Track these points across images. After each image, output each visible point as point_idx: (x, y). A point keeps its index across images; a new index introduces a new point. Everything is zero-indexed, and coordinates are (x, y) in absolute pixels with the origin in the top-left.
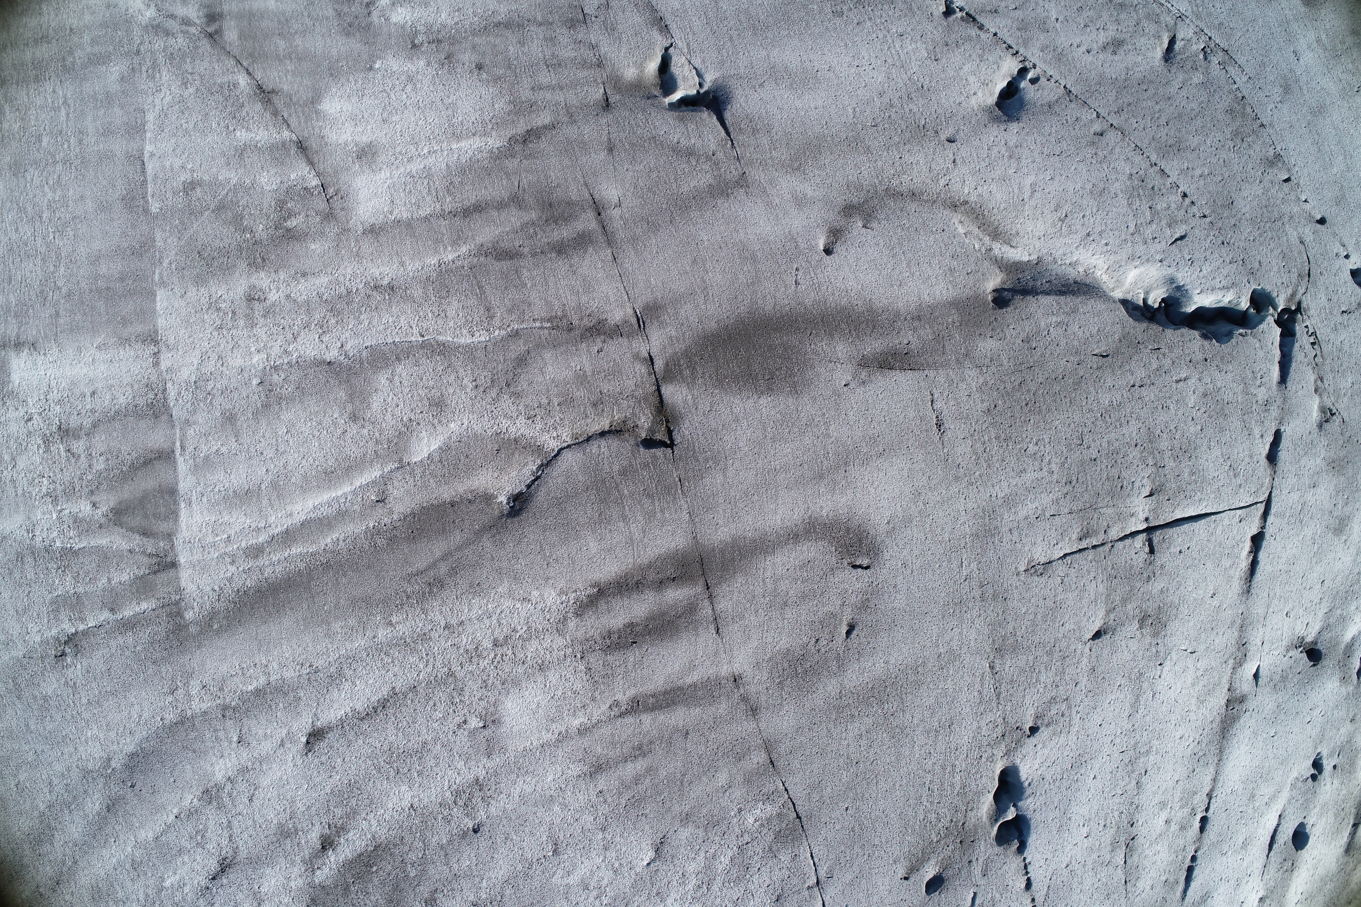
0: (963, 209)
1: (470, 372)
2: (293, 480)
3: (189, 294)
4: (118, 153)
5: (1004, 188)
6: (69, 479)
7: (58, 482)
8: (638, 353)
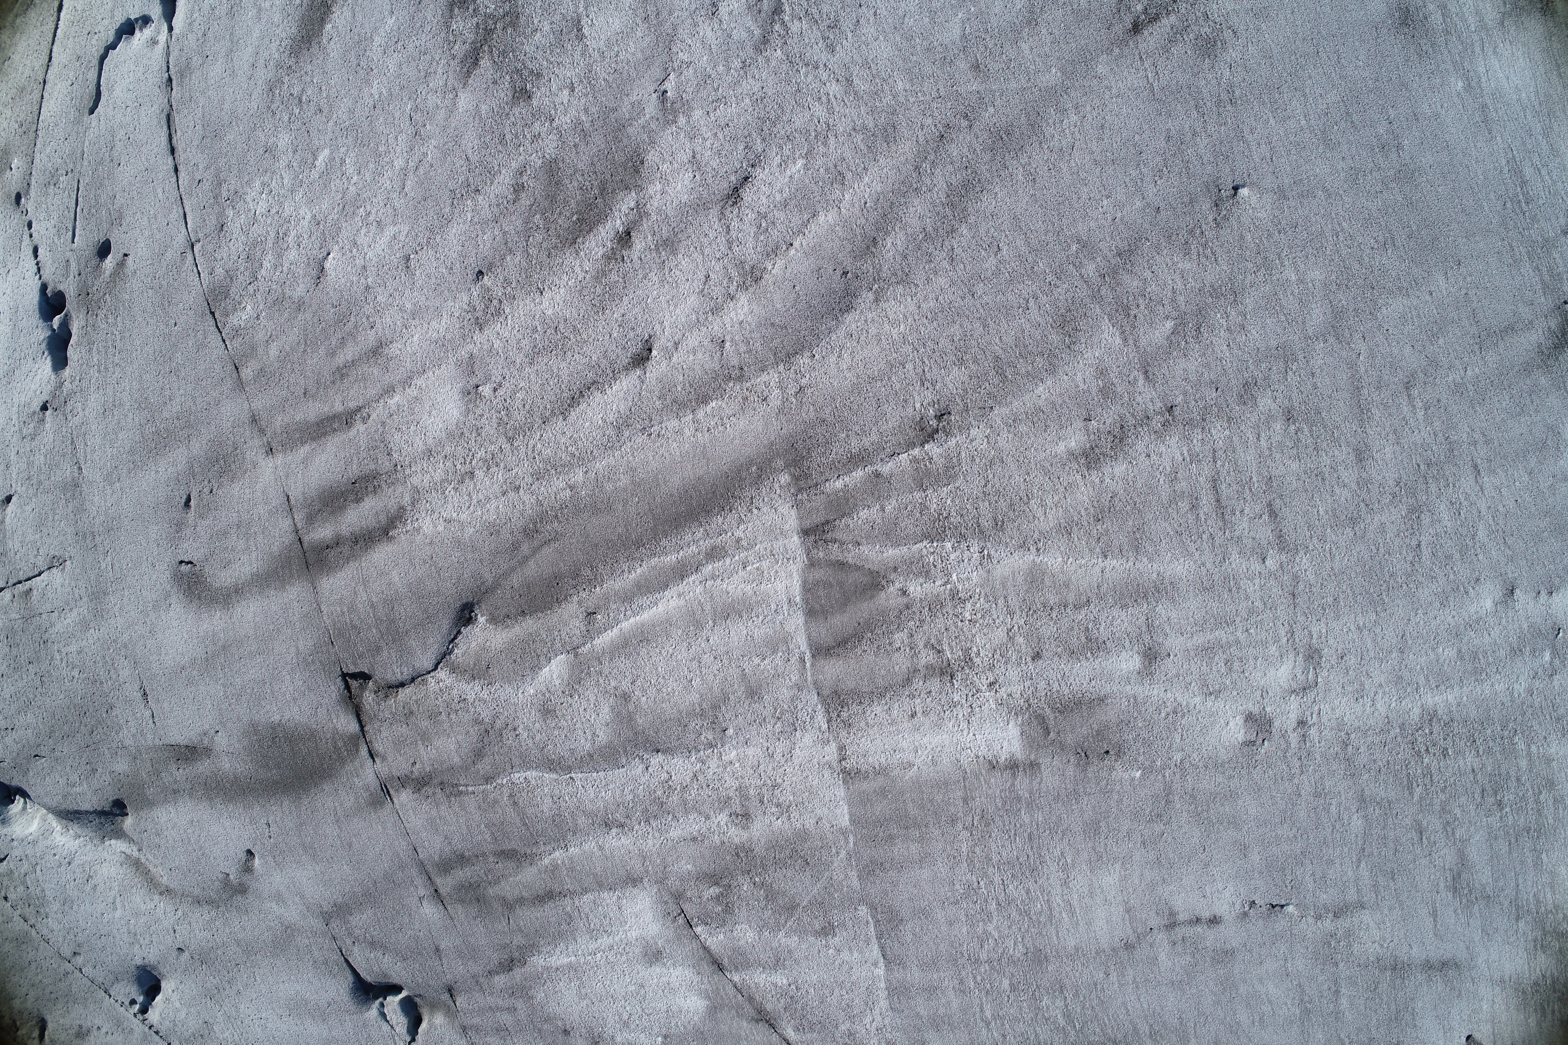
1: (523, 744)
2: (680, 632)
3: (813, 821)
4: (915, 968)
5: (136, 907)
6: (937, 620)
7: (951, 616)
8: (383, 763)
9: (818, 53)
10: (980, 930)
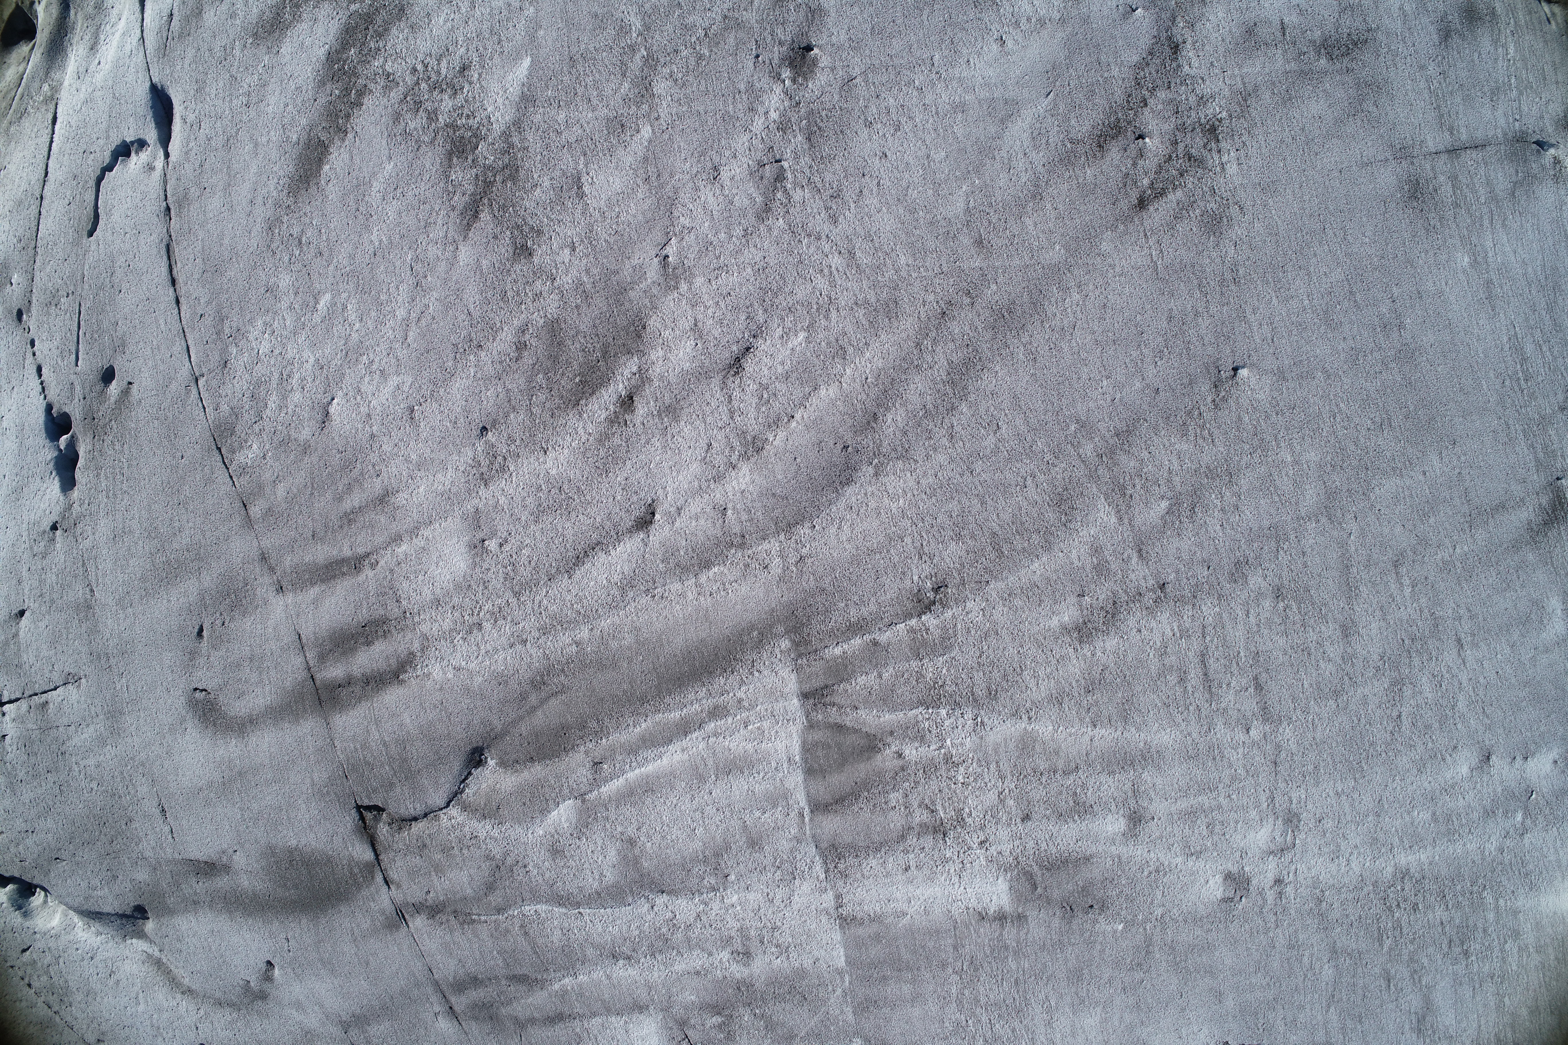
0: (184, 989)
1: (533, 880)
2: (683, 784)
5: (158, 1004)
6: (931, 783)
8: (398, 890)
9: (821, 223)
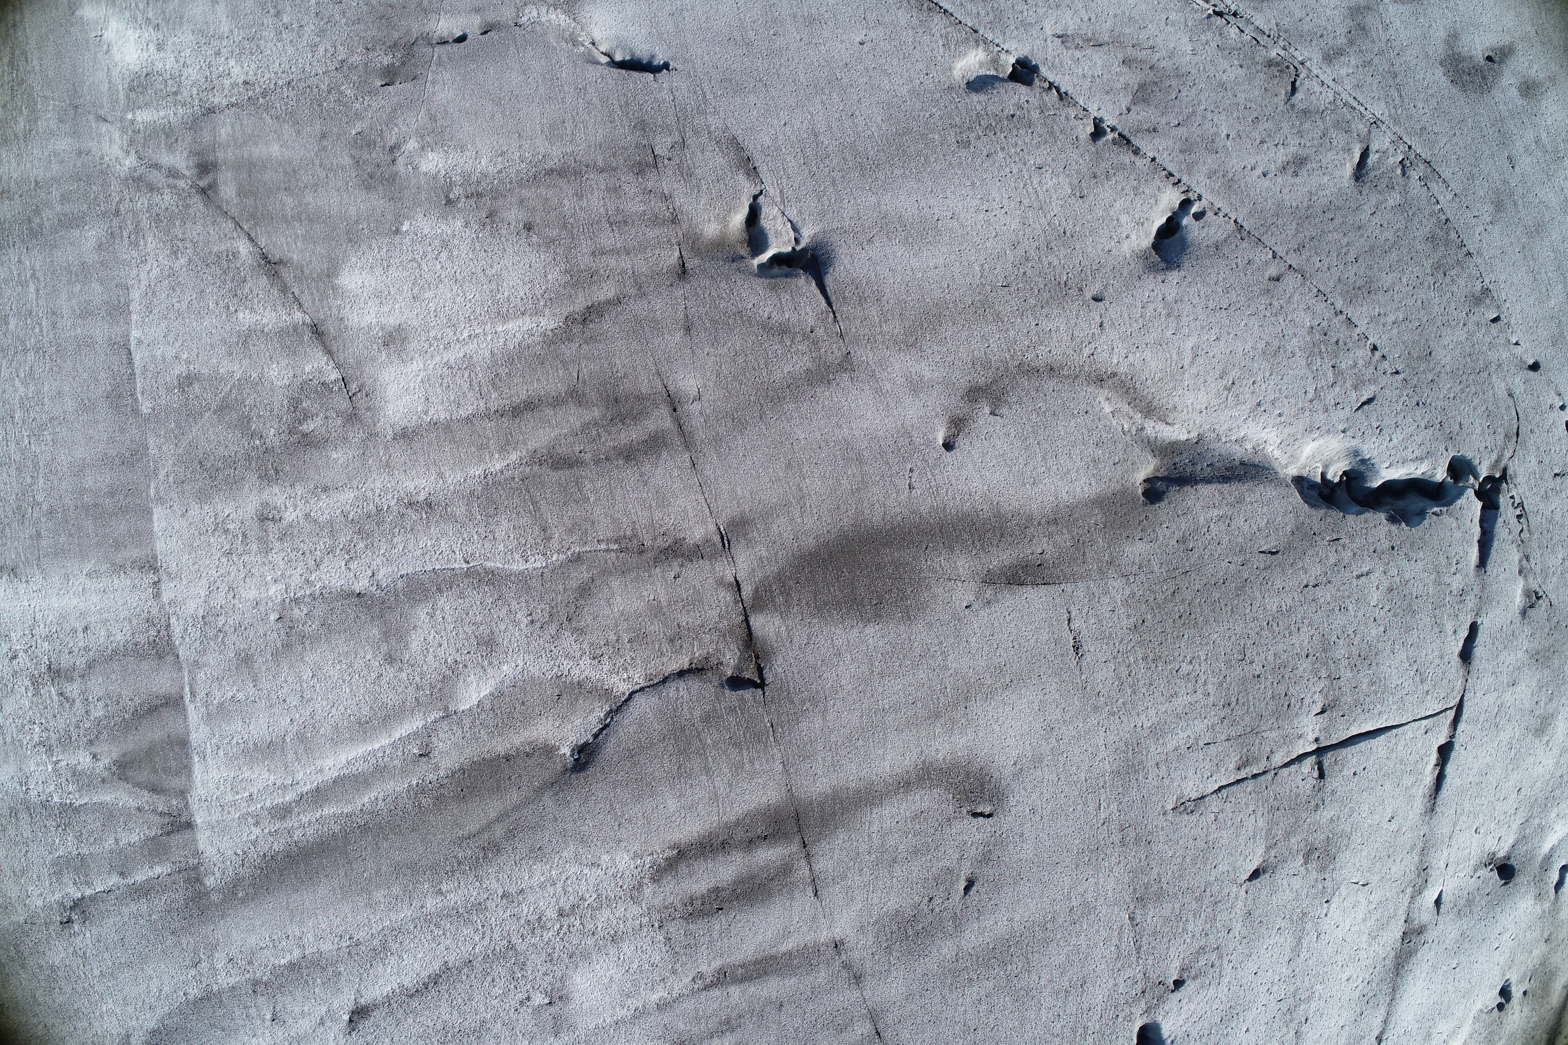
0: (1110, 383)
1: (524, 605)
2: (322, 731)
3: (191, 513)
4: (100, 340)
5: (1160, 354)
6: (63, 726)
7: (52, 730)
8: (722, 577)
10: (32, 388)
